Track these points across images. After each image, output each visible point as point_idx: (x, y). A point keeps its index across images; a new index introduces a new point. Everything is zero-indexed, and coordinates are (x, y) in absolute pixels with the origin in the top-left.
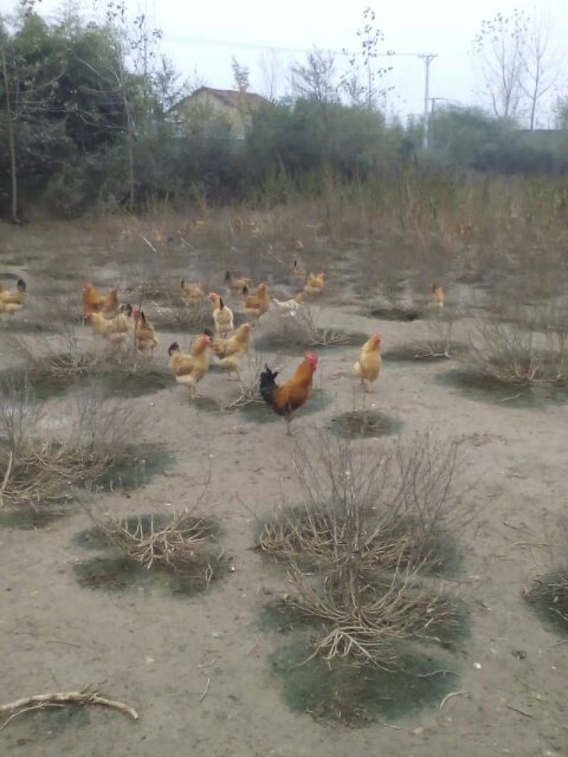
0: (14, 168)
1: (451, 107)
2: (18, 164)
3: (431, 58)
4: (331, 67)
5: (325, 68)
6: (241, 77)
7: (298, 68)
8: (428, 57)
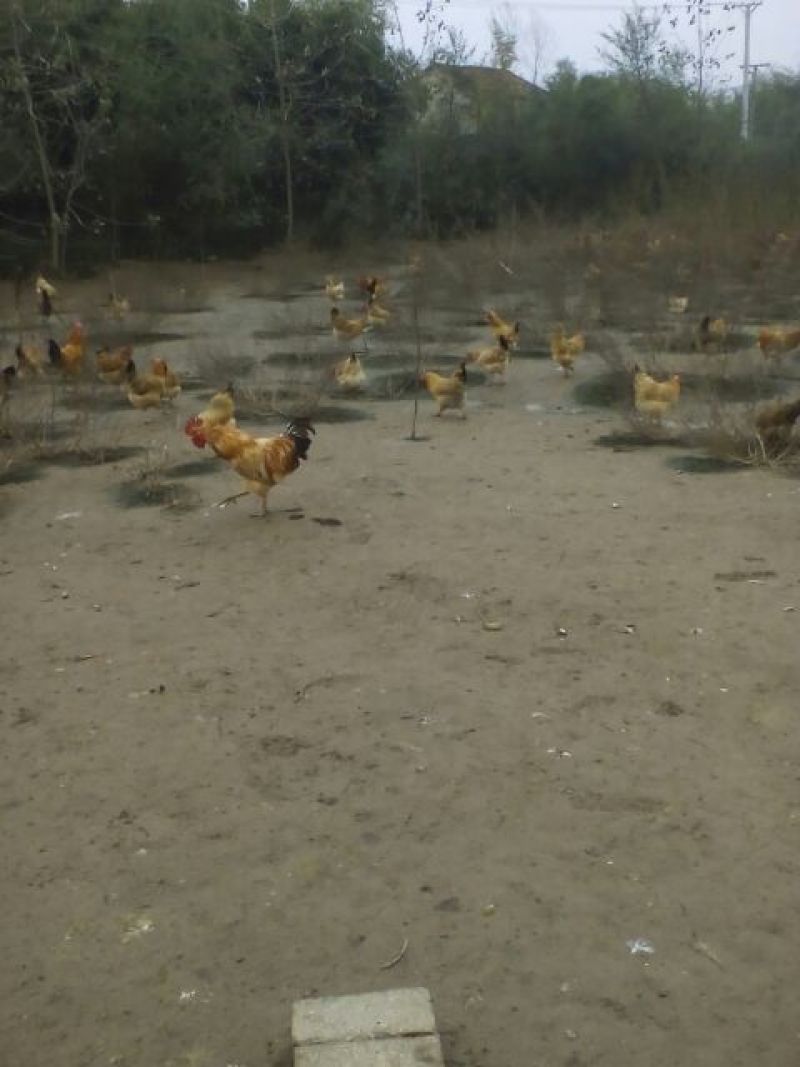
0: (289, 182)
1: (776, 75)
2: (293, 179)
3: (752, 8)
4: (654, 31)
5: (647, 33)
6: (505, 48)
7: (611, 34)
8: (748, 6)
